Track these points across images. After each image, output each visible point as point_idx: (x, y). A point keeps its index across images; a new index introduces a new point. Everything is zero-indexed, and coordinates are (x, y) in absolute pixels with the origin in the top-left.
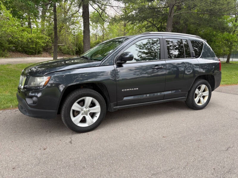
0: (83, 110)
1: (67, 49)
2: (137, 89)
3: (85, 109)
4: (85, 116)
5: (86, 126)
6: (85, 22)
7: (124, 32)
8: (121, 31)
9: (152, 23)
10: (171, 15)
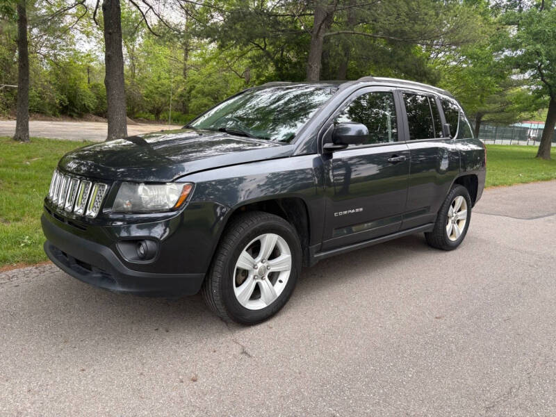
0: (256, 269)
1: (38, 99)
2: (361, 209)
3: (260, 265)
4: (260, 281)
5: (263, 307)
6: (110, 34)
7: (185, 65)
8: (177, 61)
9: (261, 48)
10: (320, 34)
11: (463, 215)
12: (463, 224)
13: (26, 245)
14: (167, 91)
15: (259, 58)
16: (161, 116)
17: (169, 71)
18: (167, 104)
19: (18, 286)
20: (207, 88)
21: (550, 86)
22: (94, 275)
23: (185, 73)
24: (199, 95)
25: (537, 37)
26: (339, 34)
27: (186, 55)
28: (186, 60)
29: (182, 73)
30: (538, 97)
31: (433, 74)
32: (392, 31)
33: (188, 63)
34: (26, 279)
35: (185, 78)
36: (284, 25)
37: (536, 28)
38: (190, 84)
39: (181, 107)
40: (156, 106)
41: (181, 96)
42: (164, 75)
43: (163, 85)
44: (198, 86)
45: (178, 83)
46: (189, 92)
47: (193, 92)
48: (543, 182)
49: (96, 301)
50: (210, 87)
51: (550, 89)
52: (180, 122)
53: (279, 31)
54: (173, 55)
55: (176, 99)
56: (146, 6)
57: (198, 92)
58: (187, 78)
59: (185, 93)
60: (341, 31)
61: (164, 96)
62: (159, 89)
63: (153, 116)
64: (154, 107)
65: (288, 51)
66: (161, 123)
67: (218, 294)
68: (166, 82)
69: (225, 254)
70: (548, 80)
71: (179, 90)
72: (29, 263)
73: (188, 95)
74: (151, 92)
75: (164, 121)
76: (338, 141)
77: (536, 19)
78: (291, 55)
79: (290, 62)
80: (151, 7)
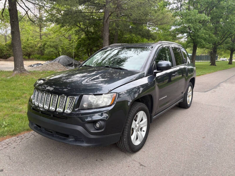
0: (137, 127)
2: (166, 96)
3: (138, 125)
4: (138, 132)
5: (139, 143)
6: (13, 22)
7: (41, 34)
8: (36, 32)
9: (78, 26)
10: (108, 21)
11: (190, 94)
12: (191, 96)
13: (6, 126)
14: (33, 46)
15: (79, 31)
16: (31, 57)
17: (32, 37)
18: (34, 51)
19: (15, 148)
20: (52, 44)
21: (193, 40)
22: (70, 140)
23: (41, 38)
24: (49, 47)
25: (189, 21)
26: (115, 20)
27: (41, 29)
28: (41, 31)
29: (39, 38)
30: (188, 44)
31: (154, 36)
32: (138, 19)
33: (42, 33)
34: (16, 144)
35: (41, 39)
36: (88, 17)
37: (188, 18)
38: (44, 42)
39: (40, 53)
40: (28, 52)
41: (40, 48)
42: (30, 38)
43: (31, 43)
44: (48, 43)
45: (38, 42)
46: (44, 46)
47: (46, 46)
48: (198, 77)
49: (59, 150)
50: (53, 44)
51: (193, 41)
52: (40, 59)
53: (86, 19)
54: (34, 29)
55: (38, 49)
56: (27, 9)
57: (48, 46)
58: (42, 40)
59: (42, 46)
60: (116, 20)
61: (32, 48)
62: (30, 45)
63: (27, 57)
64: (27, 53)
65: (90, 27)
66: (31, 60)
67: (126, 141)
68: (32, 41)
69: (128, 123)
70: (192, 37)
71: (39, 45)
72: (13, 135)
73: (43, 47)
74: (26, 46)
75: (32, 59)
76: (159, 69)
77: (188, 14)
78: (92, 30)
79: (91, 32)
80: (29, 9)
